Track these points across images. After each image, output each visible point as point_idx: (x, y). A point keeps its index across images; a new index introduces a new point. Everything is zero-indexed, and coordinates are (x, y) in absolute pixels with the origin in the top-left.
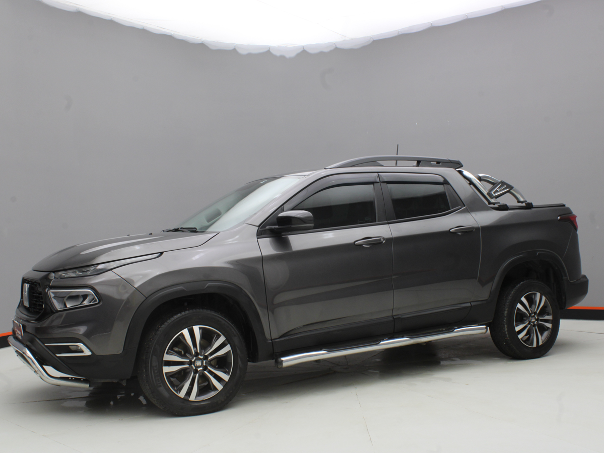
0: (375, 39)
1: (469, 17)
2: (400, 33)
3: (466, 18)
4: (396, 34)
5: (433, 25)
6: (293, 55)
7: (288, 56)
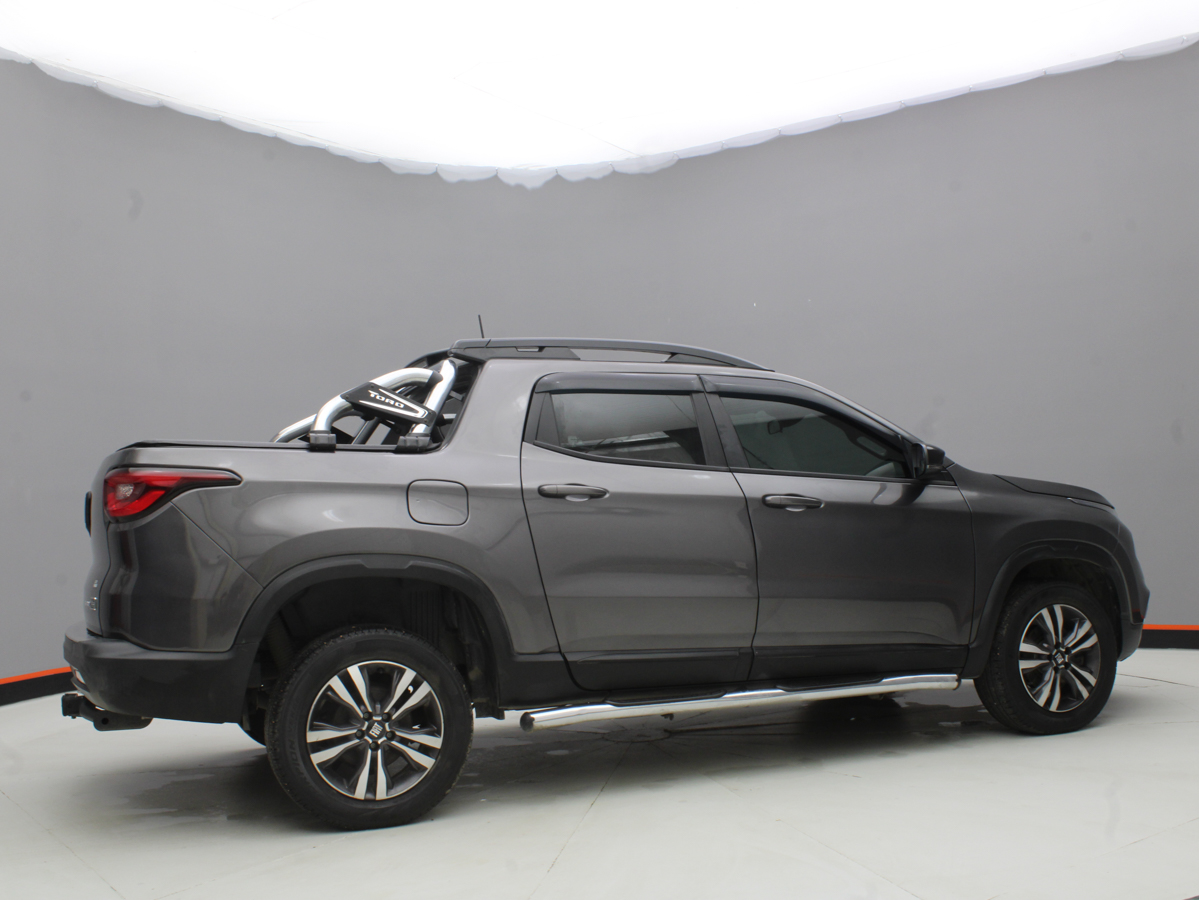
0: (682, 157)
1: (845, 120)
2: (725, 147)
3: (839, 121)
4: (718, 149)
5: (783, 133)
6: (538, 183)
7: (529, 185)
